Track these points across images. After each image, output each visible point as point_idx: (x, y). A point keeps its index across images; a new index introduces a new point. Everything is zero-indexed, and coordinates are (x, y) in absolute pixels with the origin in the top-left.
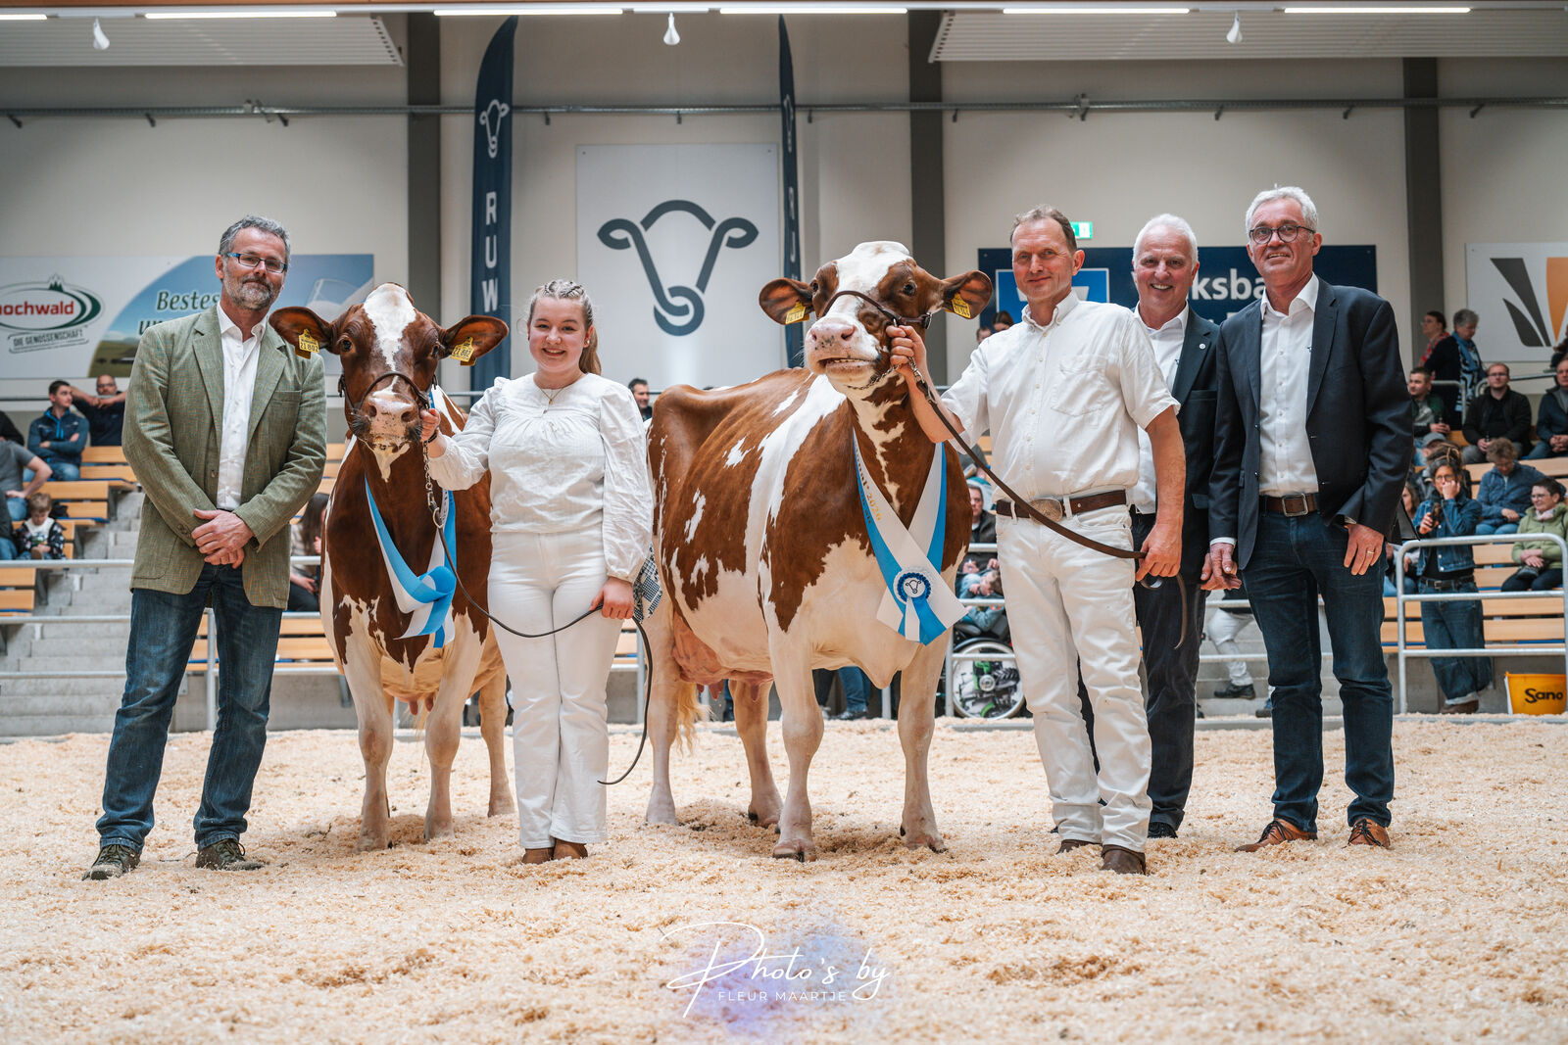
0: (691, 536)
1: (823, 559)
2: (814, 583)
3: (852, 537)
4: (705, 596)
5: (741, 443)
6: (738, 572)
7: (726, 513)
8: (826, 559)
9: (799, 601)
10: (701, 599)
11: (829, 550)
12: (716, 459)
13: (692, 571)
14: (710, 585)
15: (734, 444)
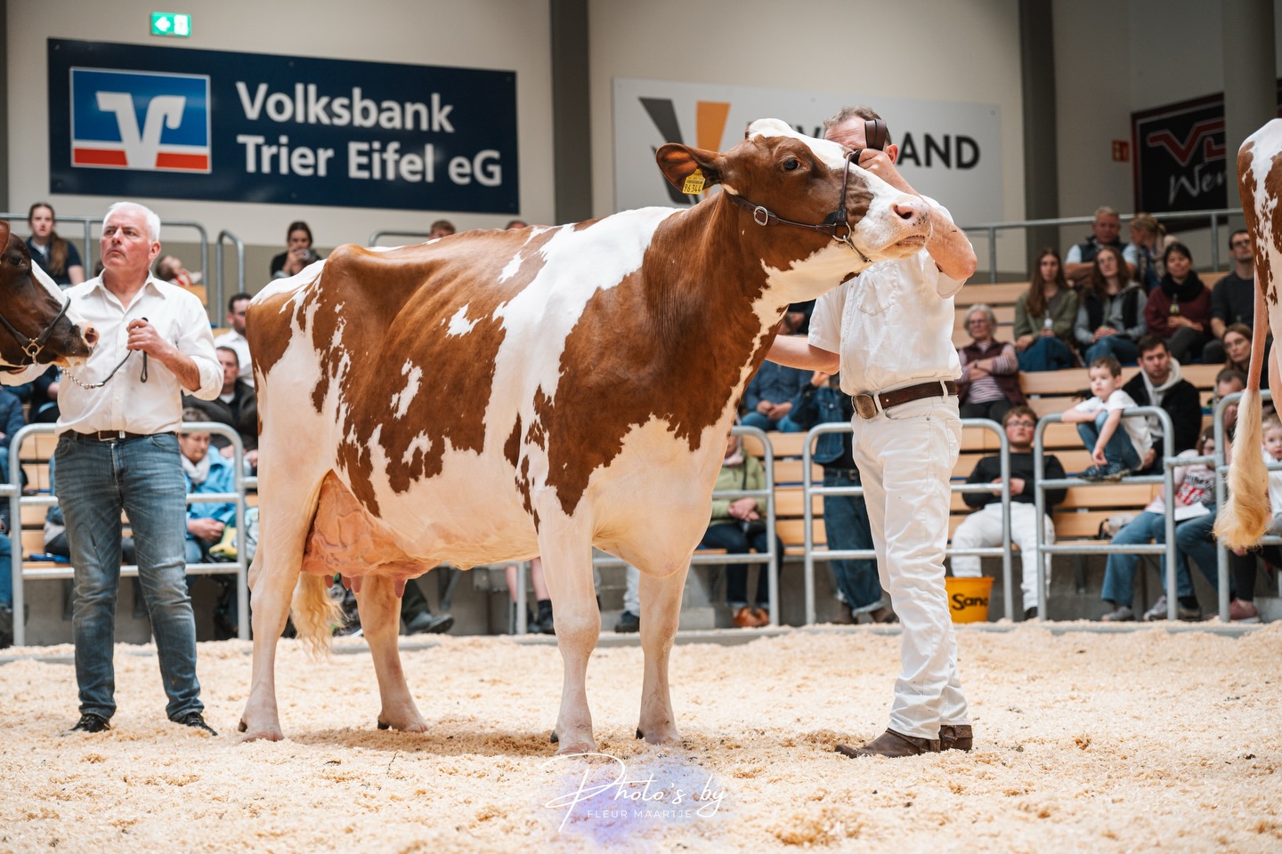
0: (403, 410)
1: (622, 440)
2: (607, 464)
3: (659, 417)
4: (422, 477)
5: (464, 310)
6: (472, 452)
7: (457, 387)
8: (625, 439)
9: (585, 484)
10: (417, 479)
11: (629, 430)
12: (432, 325)
13: (406, 449)
14: (433, 464)
15: (455, 312)
